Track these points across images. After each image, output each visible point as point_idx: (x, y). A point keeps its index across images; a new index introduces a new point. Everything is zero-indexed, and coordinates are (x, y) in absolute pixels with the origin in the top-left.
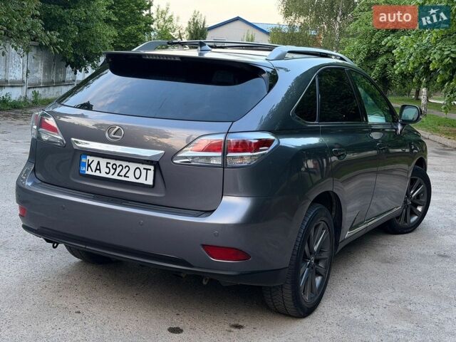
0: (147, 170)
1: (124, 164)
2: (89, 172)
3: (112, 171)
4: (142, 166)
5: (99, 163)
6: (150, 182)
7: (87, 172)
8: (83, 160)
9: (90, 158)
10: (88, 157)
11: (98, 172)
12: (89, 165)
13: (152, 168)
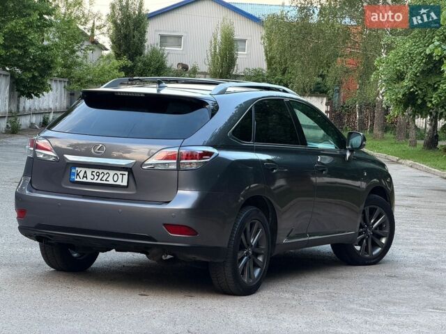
0: (123, 175)
1: (105, 171)
2: (78, 179)
3: (96, 177)
4: (119, 173)
5: (85, 172)
6: (125, 183)
7: (76, 180)
8: (73, 171)
9: (79, 169)
10: (77, 169)
11: (85, 179)
12: (78, 174)
13: (126, 173)
